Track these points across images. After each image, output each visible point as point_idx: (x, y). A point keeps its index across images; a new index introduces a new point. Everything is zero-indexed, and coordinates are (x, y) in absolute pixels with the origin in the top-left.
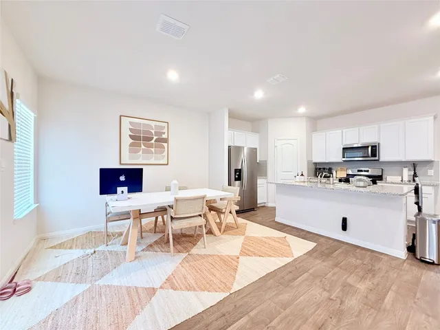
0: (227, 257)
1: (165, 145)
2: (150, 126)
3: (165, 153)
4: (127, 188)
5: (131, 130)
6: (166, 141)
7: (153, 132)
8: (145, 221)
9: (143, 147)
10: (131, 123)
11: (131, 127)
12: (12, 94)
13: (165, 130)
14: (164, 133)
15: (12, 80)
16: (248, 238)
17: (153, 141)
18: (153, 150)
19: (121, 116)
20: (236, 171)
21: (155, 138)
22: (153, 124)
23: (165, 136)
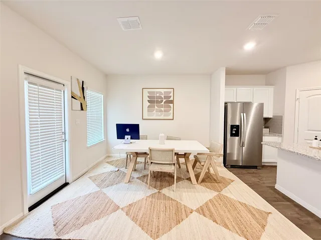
0: (183, 207)
1: (171, 105)
2: (161, 93)
3: (171, 112)
4: (130, 136)
5: (148, 97)
6: (172, 102)
7: (163, 96)
8: (139, 159)
9: (156, 107)
10: (149, 92)
11: (149, 95)
12: (83, 88)
13: (172, 94)
14: (171, 97)
15: (83, 82)
16: (220, 197)
17: (163, 103)
18: (163, 109)
19: (143, 89)
20: (232, 127)
21: (164, 100)
22: (162, 91)
23: (171, 99)
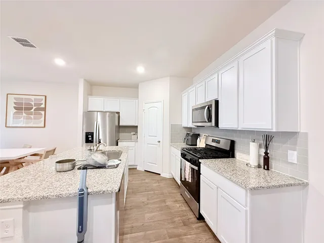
1: (43, 113)
2: (30, 100)
5: (15, 103)
6: (44, 109)
7: (33, 103)
9: (24, 114)
10: (15, 99)
11: (15, 101)
13: (43, 102)
14: (42, 104)
17: (33, 110)
18: (32, 116)
19: (7, 94)
20: (87, 133)
21: (34, 108)
22: (33, 98)
23: (43, 106)
